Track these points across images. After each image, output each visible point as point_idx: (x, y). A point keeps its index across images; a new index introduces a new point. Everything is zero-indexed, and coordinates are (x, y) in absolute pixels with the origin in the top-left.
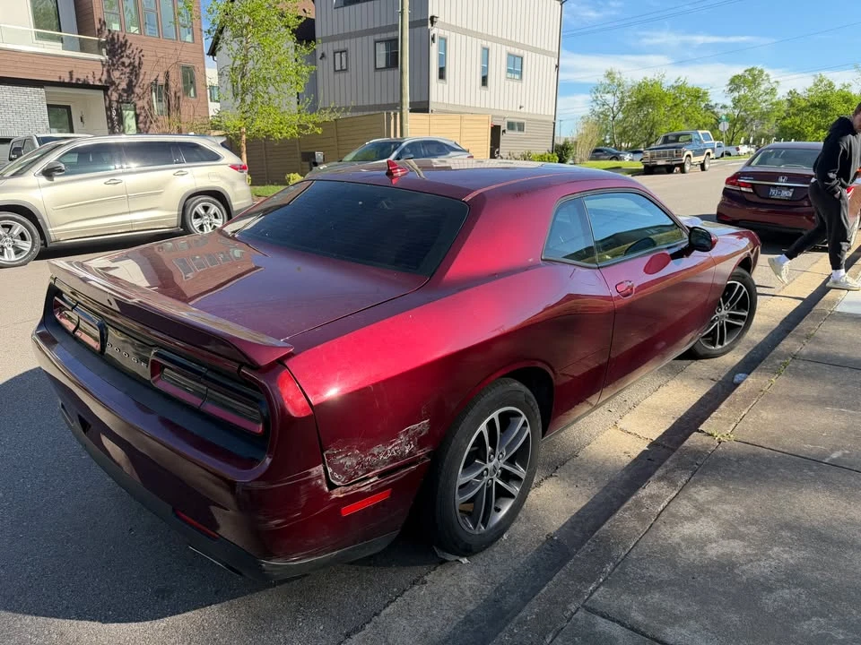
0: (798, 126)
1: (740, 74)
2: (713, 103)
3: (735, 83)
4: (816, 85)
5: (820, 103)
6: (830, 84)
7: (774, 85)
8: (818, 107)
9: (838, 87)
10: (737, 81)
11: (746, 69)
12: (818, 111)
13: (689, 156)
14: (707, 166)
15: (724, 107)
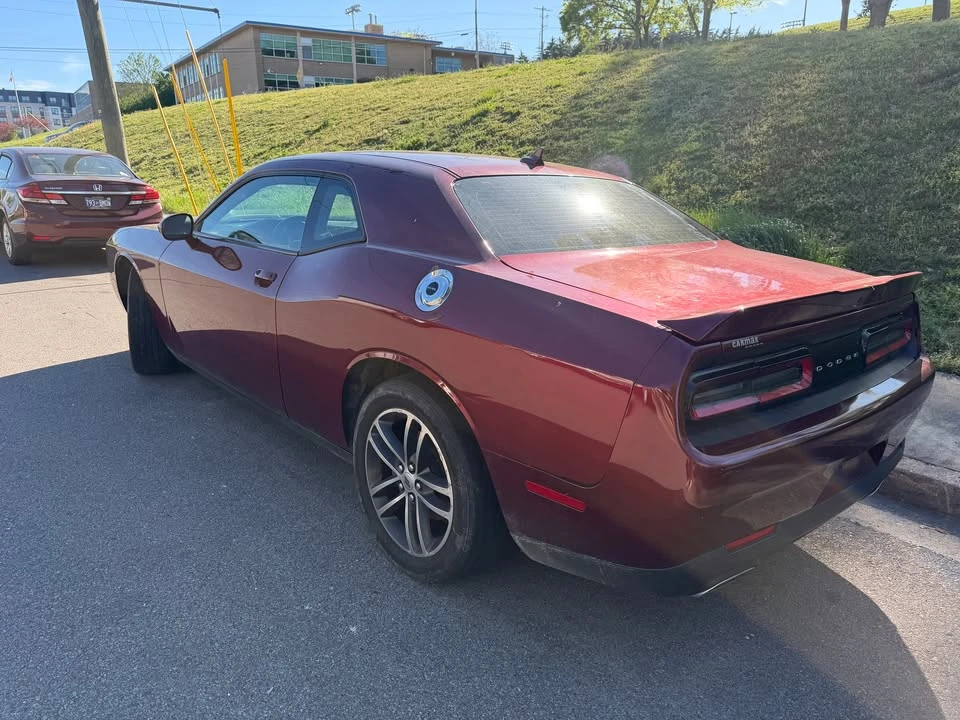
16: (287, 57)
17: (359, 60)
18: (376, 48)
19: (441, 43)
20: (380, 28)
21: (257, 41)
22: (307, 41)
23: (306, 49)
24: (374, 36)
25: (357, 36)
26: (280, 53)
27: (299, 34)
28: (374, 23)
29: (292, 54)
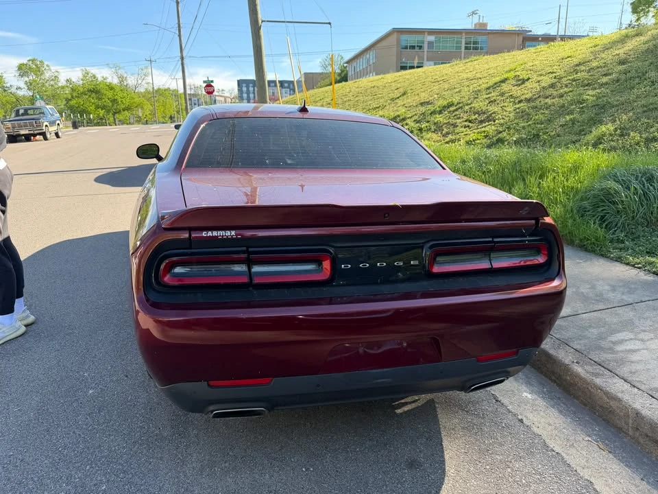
0: (82, 105)
1: (25, 63)
2: (8, 85)
3: (23, 70)
4: (84, 76)
5: (94, 89)
6: (94, 76)
7: (56, 74)
8: (93, 91)
9: (100, 79)
10: (23, 68)
11: (28, 59)
12: (94, 95)
13: (46, 126)
14: (60, 134)
15: (19, 88)
16: (417, 49)
17: (466, 48)
18: (480, 39)
19: (531, 31)
20: (485, 25)
21: (398, 41)
22: (431, 38)
23: (430, 43)
24: (481, 30)
25: (468, 32)
26: (413, 47)
27: (426, 34)
28: (481, 21)
29: (420, 47)
